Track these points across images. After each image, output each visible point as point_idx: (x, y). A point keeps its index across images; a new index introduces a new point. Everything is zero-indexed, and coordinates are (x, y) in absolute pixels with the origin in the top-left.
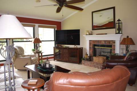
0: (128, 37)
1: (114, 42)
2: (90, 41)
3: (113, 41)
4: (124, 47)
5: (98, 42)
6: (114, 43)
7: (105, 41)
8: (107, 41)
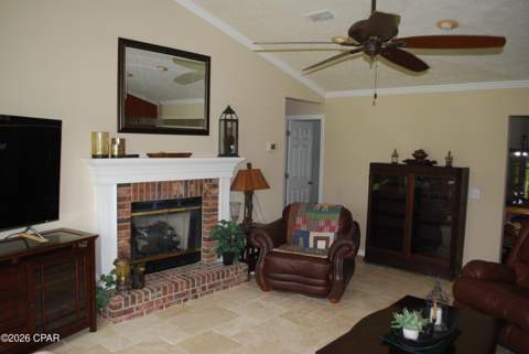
0: (249, 165)
1: (214, 184)
2: (119, 186)
3: (211, 180)
4: (240, 197)
5: (159, 189)
6: (216, 186)
7: (187, 183)
8: (192, 181)
